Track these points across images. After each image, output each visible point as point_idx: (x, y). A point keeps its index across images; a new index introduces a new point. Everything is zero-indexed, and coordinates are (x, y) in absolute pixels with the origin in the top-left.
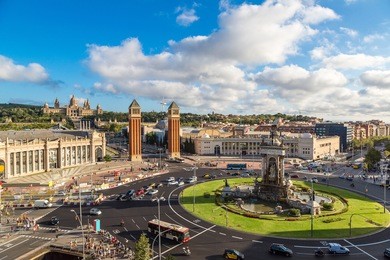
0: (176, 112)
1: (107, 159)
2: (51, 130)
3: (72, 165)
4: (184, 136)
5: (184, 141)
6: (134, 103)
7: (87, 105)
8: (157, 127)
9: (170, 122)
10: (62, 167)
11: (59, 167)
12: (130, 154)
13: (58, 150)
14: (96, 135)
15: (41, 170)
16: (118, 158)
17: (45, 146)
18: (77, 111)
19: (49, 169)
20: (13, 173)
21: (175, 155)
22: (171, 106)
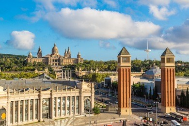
0: (170, 60)
1: (95, 111)
2: (37, 79)
3: (63, 116)
4: (179, 88)
5: (180, 94)
6: (124, 51)
7: (68, 54)
8: (144, 77)
9: (163, 71)
10: (54, 118)
11: (50, 118)
12: (119, 107)
13: (50, 100)
14: (85, 85)
15: (36, 120)
16: (105, 111)
17: (39, 96)
18: (59, 61)
19: (42, 120)
20: (12, 122)
21: (170, 110)
22: (164, 54)
